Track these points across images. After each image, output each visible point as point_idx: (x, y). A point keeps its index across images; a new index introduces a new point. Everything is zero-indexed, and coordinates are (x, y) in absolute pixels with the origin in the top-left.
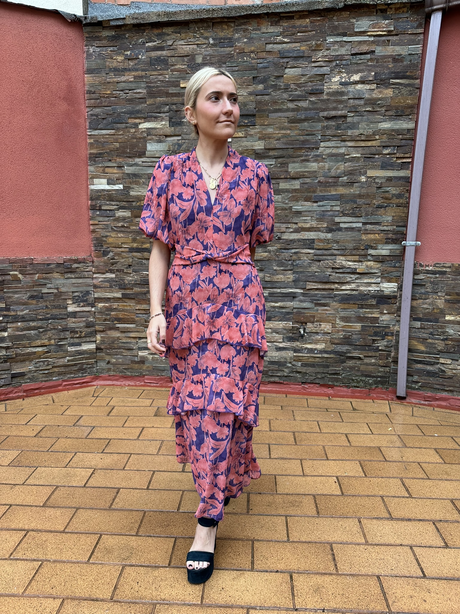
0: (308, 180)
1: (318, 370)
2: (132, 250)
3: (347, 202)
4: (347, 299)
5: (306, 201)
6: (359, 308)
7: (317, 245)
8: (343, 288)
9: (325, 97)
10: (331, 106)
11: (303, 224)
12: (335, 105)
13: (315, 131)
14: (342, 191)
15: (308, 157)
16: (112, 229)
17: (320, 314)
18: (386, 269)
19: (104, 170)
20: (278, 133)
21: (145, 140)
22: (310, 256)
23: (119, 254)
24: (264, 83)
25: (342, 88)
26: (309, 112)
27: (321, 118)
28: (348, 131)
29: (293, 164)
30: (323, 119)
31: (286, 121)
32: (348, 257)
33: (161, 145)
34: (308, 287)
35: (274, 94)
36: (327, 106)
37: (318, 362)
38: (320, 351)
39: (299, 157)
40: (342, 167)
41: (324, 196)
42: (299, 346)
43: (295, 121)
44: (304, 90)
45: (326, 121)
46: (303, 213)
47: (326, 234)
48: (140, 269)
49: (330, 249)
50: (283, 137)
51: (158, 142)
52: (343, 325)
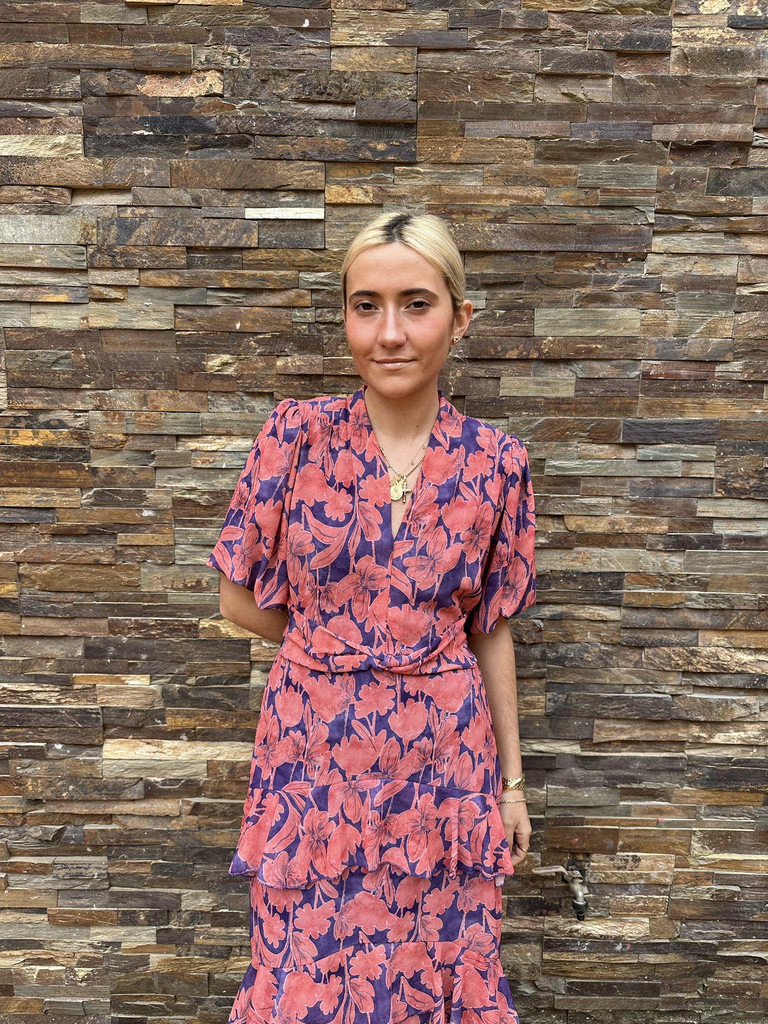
0: (604, 370)
3: (739, 449)
4: (730, 777)
5: (594, 441)
6: (767, 804)
7: (629, 591)
8: (719, 738)
9: (675, 70)
10: (695, 104)
11: (581, 521)
12: (707, 101)
13: (634, 193)
14: (723, 409)
15: (604, 288)
17: (636, 823)
20: (501, 197)
22: (608, 631)
24: (450, 6)
25: (739, 39)
26: (614, 122)
27: (659, 148)
28: (751, 200)
29: (552, 311)
30: (663, 152)
31: (531, 152)
32: (739, 634)
33: (54, 223)
34: (600, 736)
35: (485, 47)
36: (682, 102)
37: (625, 979)
38: (632, 944)
39: (573, 286)
40: (727, 327)
41: (661, 425)
42: (561, 928)
43: (564, 152)
44: (600, 39)
45: (676, 158)
46: (586, 482)
47: (664, 556)
49: (678, 609)
50: (518, 211)
51: (43, 210)
52: (713, 859)
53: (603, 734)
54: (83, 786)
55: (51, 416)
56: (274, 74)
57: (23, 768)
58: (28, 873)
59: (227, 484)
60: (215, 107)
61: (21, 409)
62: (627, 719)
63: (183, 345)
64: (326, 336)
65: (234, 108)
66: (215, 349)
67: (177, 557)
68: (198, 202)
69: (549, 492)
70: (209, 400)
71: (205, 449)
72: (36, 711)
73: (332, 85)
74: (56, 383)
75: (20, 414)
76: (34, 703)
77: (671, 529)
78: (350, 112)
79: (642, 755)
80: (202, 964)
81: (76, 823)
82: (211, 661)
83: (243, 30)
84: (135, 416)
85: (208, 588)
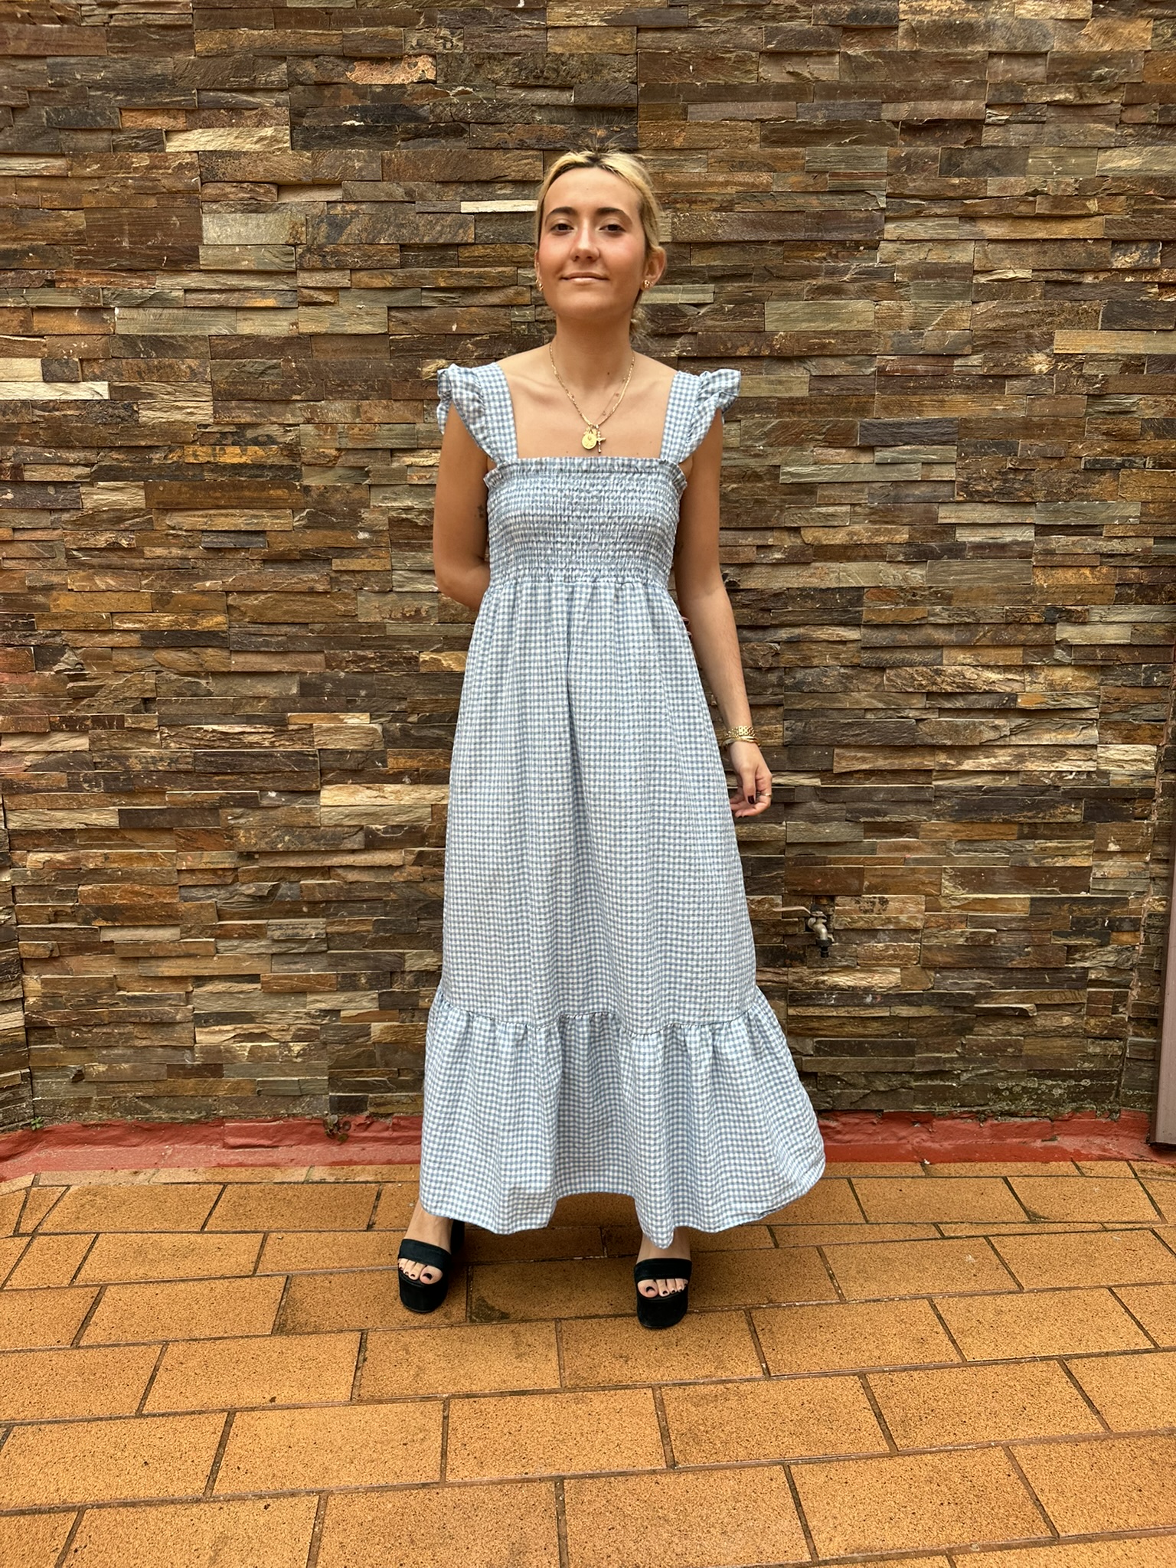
0: (838, 367)
1: (876, 1062)
2: (153, 640)
3: (980, 451)
4: (981, 807)
5: (831, 444)
6: (1022, 837)
7: (871, 609)
8: (968, 765)
9: (903, 45)
10: (924, 82)
11: (819, 533)
12: (938, 77)
13: (864, 177)
14: (962, 406)
15: (836, 279)
16: (70, 557)
17: (881, 861)
18: (1117, 692)
19: (26, 323)
20: (726, 184)
21: (193, 202)
22: (847, 654)
23: (101, 658)
25: (968, 10)
26: (842, 102)
27: (889, 128)
28: (986, 181)
29: (783, 304)
30: (893, 132)
31: (757, 135)
32: (986, 651)
33: (261, 222)
34: (841, 767)
35: (706, 24)
36: (912, 78)
37: (877, 1036)
38: (882, 995)
39: (804, 277)
40: (965, 318)
41: (900, 425)
42: (806, 980)
43: (790, 135)
44: (825, 14)
45: (907, 138)
46: (822, 489)
47: (906, 568)
48: (190, 715)
49: (920, 625)
50: (745, 199)
51: (250, 208)
52: (966, 899)
53: (844, 764)
54: (299, 836)
55: (260, 431)
56: (489, 58)
57: (235, 818)
58: (240, 937)
60: (428, 94)
61: (228, 424)
62: (868, 747)
63: (397, 350)
65: (448, 95)
66: (432, 355)
67: (395, 584)
68: (411, 196)
69: (784, 501)
70: (425, 410)
71: (421, 464)
72: (248, 755)
73: (549, 68)
74: (265, 395)
75: (227, 430)
76: (246, 747)
77: (912, 538)
78: (569, 97)
79: (885, 786)
81: (292, 879)
82: (433, 697)
83: (456, 12)
84: (348, 429)
85: (428, 618)
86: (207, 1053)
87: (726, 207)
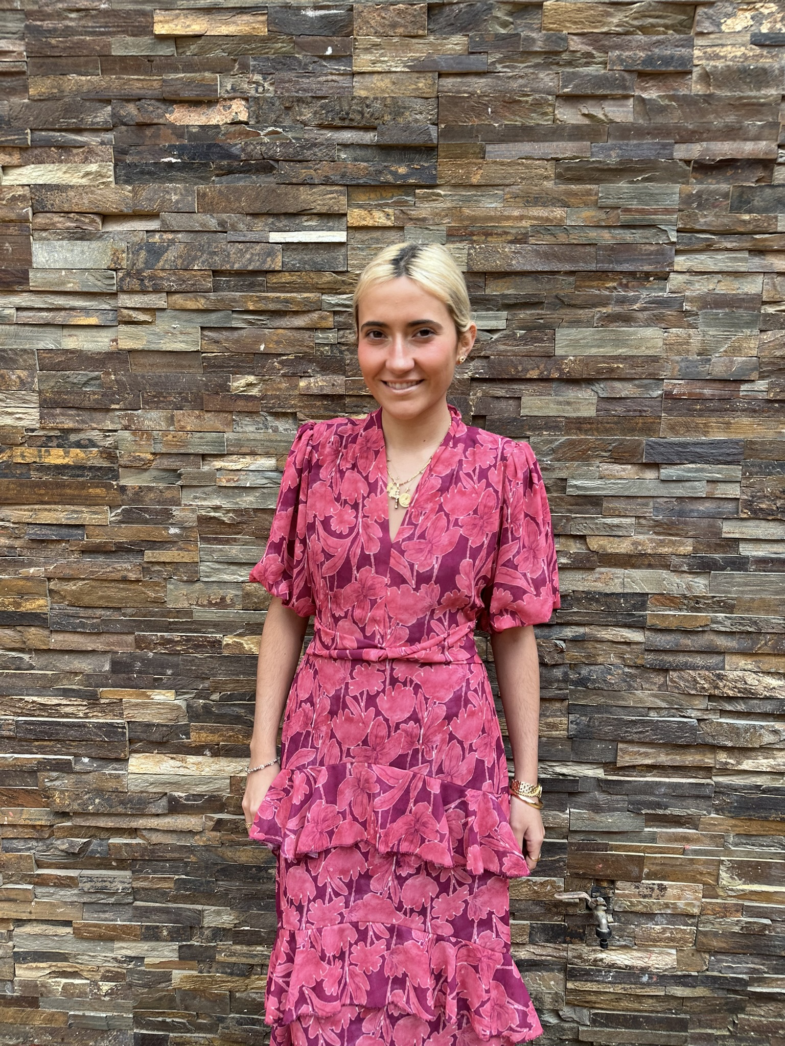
0: (625, 390)
1: (650, 1035)
3: (766, 470)
4: (759, 805)
5: (617, 461)
7: (653, 613)
8: (747, 765)
9: (696, 88)
10: (717, 123)
11: (604, 542)
12: (731, 119)
13: (655, 212)
14: (749, 429)
15: (627, 307)
17: (662, 850)
20: (521, 218)
21: (24, 231)
22: (631, 653)
24: (470, 30)
25: (762, 56)
26: (635, 142)
27: (681, 167)
28: (776, 218)
29: (573, 331)
30: (685, 170)
31: (551, 173)
32: (766, 659)
33: (86, 249)
34: (624, 760)
35: (505, 70)
36: (705, 120)
37: (652, 1012)
38: (658, 976)
39: (594, 306)
40: (752, 346)
41: (686, 445)
42: (585, 956)
43: (584, 173)
44: (620, 60)
45: (699, 176)
46: (608, 502)
47: (689, 578)
48: (13, 687)
49: (703, 632)
50: (538, 232)
51: (78, 235)
52: (742, 890)
53: (627, 758)
54: (108, 799)
55: (82, 436)
56: (298, 101)
57: (51, 781)
58: (55, 885)
59: (251, 503)
60: (240, 134)
61: (53, 429)
62: (651, 744)
63: (209, 366)
64: (348, 356)
65: (259, 134)
66: (240, 370)
67: (202, 574)
68: (223, 226)
69: (570, 511)
70: (234, 420)
71: (230, 468)
72: (64, 724)
73: (354, 111)
74: (87, 404)
75: (52, 434)
76: (63, 717)
77: (695, 550)
78: (371, 137)
79: (667, 780)
80: (224, 982)
81: (102, 836)
82: (234, 678)
83: (268, 59)
84: (163, 436)
85: (232, 605)
86: (25, 986)
87: (521, 239)
